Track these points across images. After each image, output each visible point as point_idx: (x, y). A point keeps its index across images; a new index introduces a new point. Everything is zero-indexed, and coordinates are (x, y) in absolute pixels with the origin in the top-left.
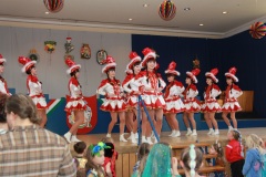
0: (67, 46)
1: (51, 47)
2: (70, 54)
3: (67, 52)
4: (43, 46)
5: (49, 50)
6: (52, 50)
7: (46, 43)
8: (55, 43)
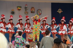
0: (26, 8)
1: (19, 8)
2: (27, 11)
3: (26, 10)
4: (17, 8)
5: (19, 10)
6: (20, 10)
7: (17, 7)
8: (21, 7)
